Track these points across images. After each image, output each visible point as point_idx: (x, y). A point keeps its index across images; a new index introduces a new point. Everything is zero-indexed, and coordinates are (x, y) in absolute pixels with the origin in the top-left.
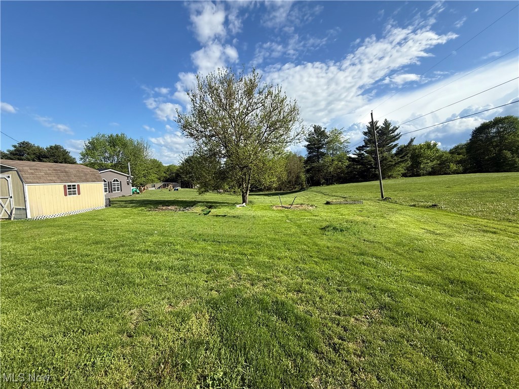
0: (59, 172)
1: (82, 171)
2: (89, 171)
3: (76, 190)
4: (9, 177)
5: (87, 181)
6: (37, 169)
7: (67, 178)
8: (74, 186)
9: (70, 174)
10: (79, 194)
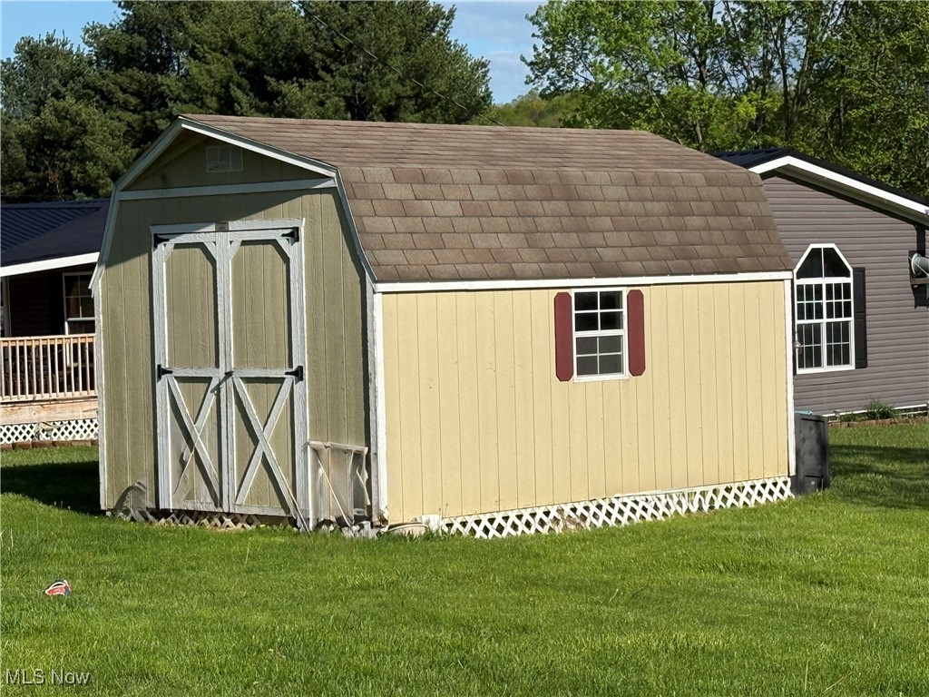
0: (531, 190)
1: (660, 181)
2: (698, 177)
3: (623, 332)
4: (294, 235)
5: (684, 261)
6: (424, 179)
7: (573, 239)
8: (611, 299)
9: (587, 206)
10: (638, 367)
